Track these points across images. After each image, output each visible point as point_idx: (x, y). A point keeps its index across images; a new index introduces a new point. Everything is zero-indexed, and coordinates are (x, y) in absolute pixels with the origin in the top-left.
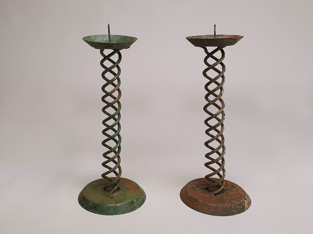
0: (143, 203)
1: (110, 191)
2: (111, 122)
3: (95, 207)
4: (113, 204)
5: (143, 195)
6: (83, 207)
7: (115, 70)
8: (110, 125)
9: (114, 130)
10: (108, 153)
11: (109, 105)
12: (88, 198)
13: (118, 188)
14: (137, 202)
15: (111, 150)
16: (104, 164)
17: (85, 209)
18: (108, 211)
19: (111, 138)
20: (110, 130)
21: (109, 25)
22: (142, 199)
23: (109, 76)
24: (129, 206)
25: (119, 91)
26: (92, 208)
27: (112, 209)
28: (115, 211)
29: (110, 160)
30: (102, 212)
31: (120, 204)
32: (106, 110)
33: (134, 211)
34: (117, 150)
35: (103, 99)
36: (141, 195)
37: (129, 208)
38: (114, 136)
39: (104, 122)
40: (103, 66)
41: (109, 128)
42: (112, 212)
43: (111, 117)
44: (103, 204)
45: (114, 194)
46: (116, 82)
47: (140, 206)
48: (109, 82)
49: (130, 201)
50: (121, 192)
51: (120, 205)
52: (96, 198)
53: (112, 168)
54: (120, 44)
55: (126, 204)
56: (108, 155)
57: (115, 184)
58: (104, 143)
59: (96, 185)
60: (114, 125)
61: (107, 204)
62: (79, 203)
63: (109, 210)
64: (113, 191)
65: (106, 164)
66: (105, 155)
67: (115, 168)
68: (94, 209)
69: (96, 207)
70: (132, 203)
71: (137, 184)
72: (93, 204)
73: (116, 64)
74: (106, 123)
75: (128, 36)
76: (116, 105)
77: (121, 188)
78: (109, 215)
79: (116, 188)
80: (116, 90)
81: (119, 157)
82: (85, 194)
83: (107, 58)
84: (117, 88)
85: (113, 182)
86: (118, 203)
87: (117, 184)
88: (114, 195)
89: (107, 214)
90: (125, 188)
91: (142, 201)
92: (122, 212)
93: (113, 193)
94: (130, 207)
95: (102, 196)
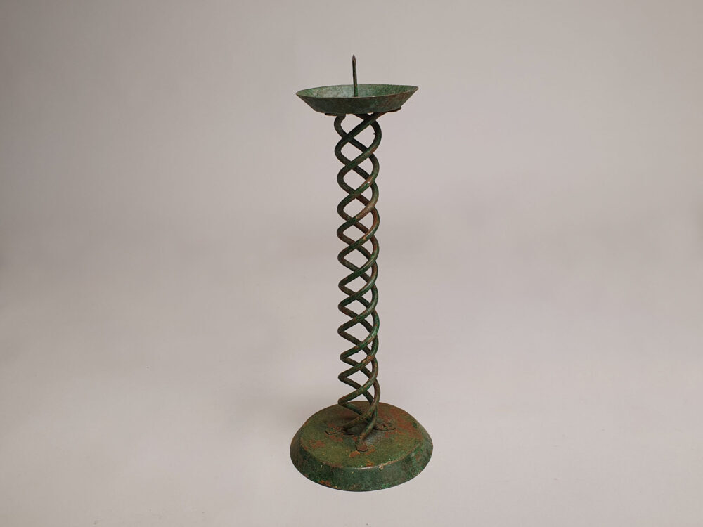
0: (430, 458)
1: (359, 434)
2: (357, 285)
3: (331, 475)
4: (369, 466)
5: (427, 440)
6: (303, 473)
7: (367, 166)
8: (356, 290)
9: (364, 302)
10: (353, 351)
11: (354, 246)
12: (313, 453)
13: (375, 428)
14: (417, 457)
15: (359, 345)
16: (343, 377)
17: (310, 477)
18: (360, 482)
19: (357, 319)
20: (356, 301)
21: (354, 60)
22: (427, 450)
23: (354, 179)
24: (404, 467)
25: (375, 213)
26: (325, 475)
27: (368, 478)
28: (374, 482)
29: (357, 367)
30: (347, 485)
31: (384, 464)
32: (347, 257)
33: (413, 477)
34: (370, 346)
35: (340, 232)
36: (424, 440)
37: (403, 472)
38: (365, 314)
39: (342, 285)
40: (341, 157)
41: (354, 296)
42: (369, 484)
43: (357, 272)
44: (348, 466)
45: (366, 441)
46: (368, 194)
47: (424, 466)
48: (354, 194)
49: (404, 455)
50: (380, 435)
51: (384, 467)
52: (330, 451)
53: (362, 385)
54: (384, 98)
55: (397, 463)
56: (352, 357)
57: (367, 419)
58: (342, 331)
59: (325, 422)
60: (363, 291)
61: (357, 467)
62: (295, 465)
63: (363, 480)
64: (363, 434)
65: (348, 377)
66: (345, 357)
67: (367, 385)
68: (330, 479)
69: (333, 474)
70: (408, 460)
71: (410, 417)
72: (326, 466)
73: (368, 153)
74: (348, 286)
75: (393, 84)
76: (368, 246)
77: (379, 427)
78: (362, 491)
79: (370, 427)
80: (367, 213)
81: (374, 362)
82: (304, 444)
83: (348, 138)
84: (370, 207)
85: (365, 416)
86: (379, 464)
87: (373, 417)
88: (368, 442)
89: (358, 489)
90: (387, 425)
91: (426, 455)
92: (389, 482)
93: (365, 438)
94: (405, 470)
95: (342, 448)
